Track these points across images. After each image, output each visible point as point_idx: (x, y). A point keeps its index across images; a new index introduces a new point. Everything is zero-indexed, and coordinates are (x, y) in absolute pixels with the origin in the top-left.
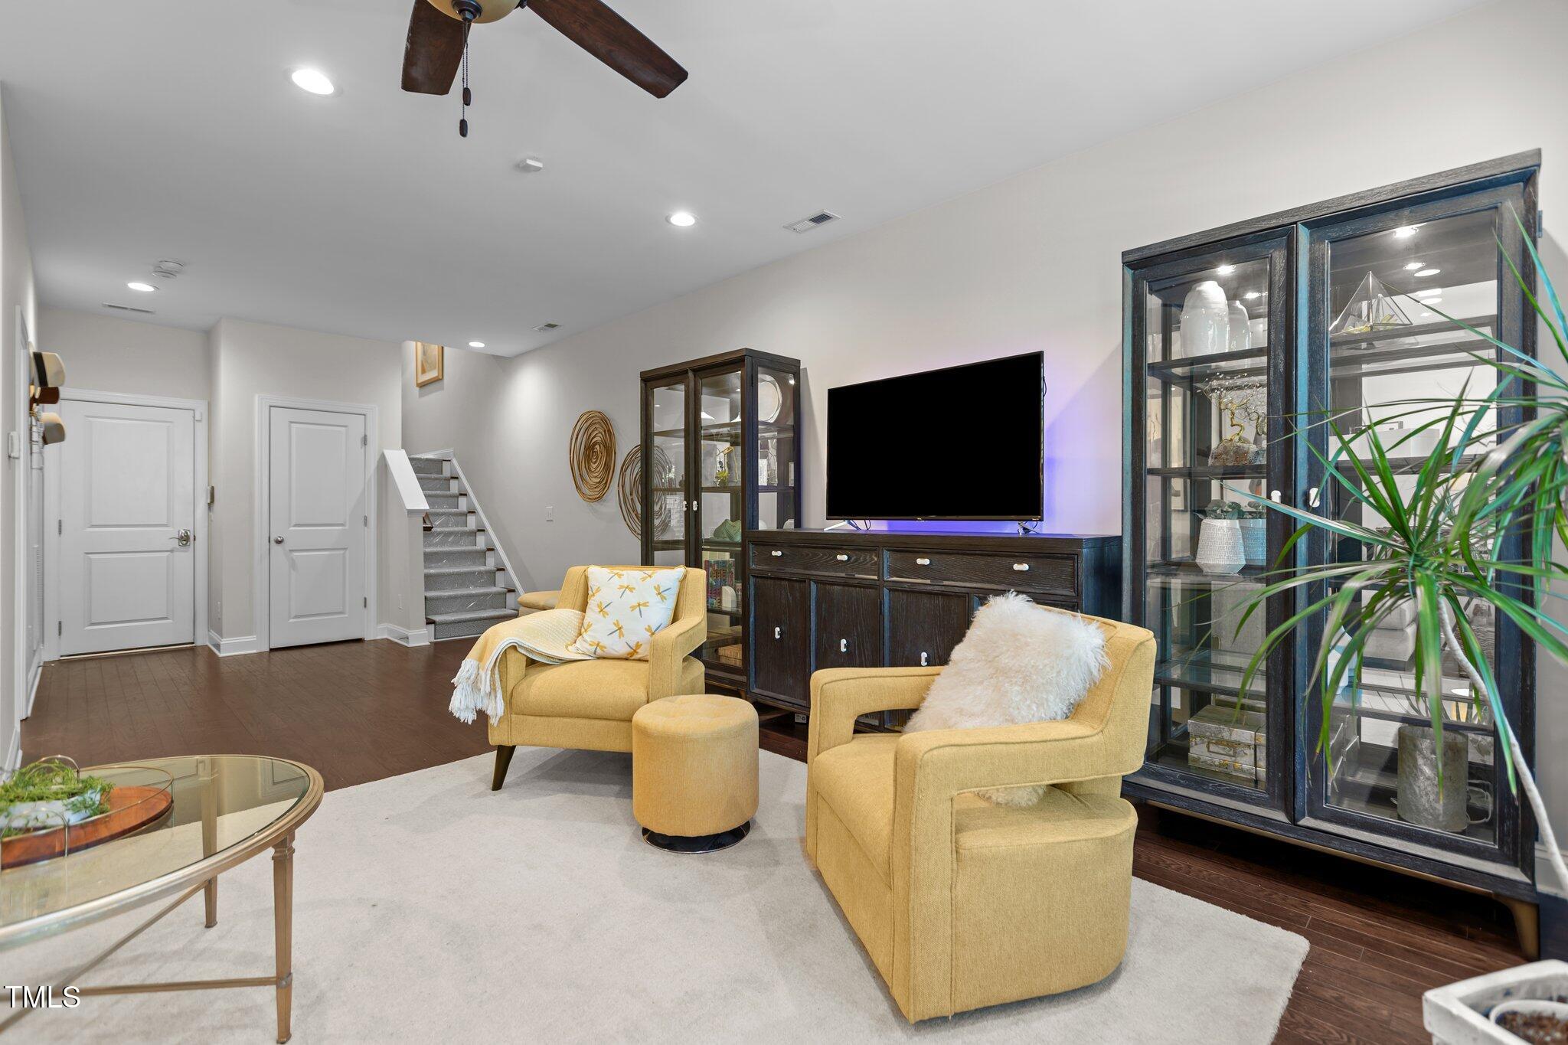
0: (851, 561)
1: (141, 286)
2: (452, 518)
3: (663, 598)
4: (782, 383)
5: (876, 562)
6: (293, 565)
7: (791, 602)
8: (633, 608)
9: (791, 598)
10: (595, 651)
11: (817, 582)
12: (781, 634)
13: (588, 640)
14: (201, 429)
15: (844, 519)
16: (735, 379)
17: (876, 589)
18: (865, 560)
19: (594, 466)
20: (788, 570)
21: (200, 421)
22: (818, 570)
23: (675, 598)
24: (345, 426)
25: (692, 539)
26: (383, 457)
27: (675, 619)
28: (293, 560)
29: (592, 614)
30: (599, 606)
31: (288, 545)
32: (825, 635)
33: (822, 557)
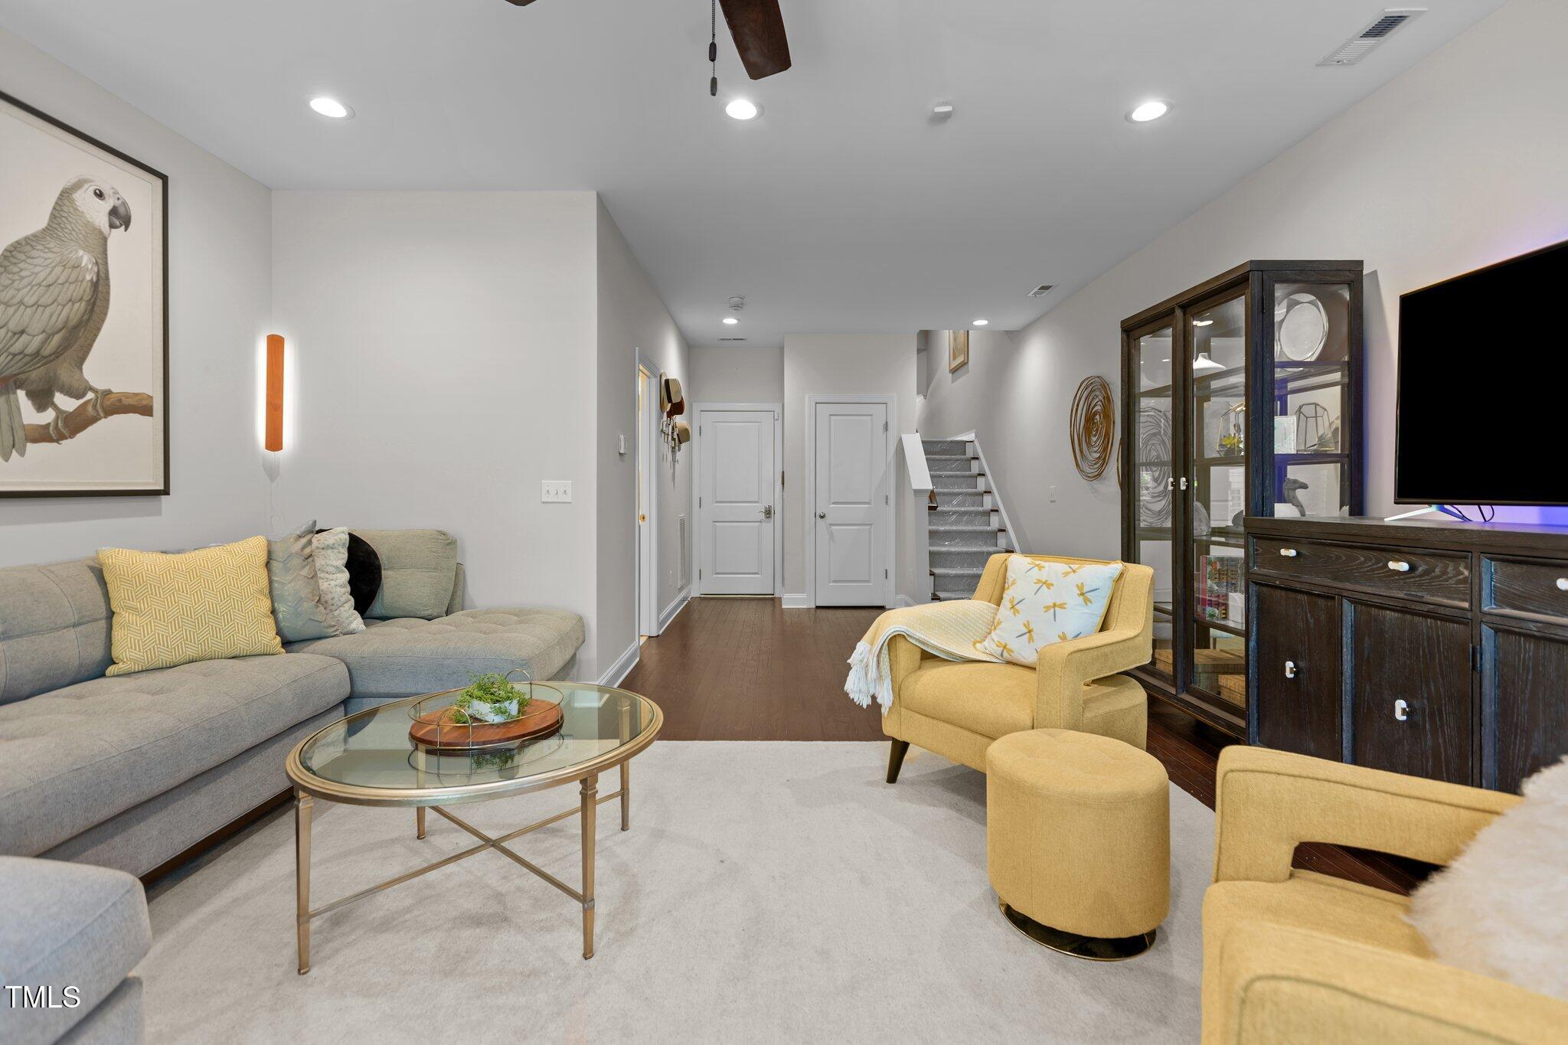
0: (1417, 573)
1: (730, 321)
2: (968, 498)
3: (1087, 601)
4: (1329, 303)
5: (1466, 578)
6: (831, 536)
7: (1312, 626)
8: (1047, 608)
9: (1312, 621)
10: (1002, 655)
11: (1355, 602)
12: (1297, 673)
13: (996, 639)
14: (778, 424)
15: (1430, 504)
16: (1237, 309)
17: (1466, 624)
18: (1444, 572)
19: (1094, 439)
20: (1306, 578)
21: (777, 420)
22: (1357, 582)
23: (1105, 603)
24: (871, 415)
25: (1181, 526)
26: (900, 441)
27: (1103, 628)
28: (832, 532)
29: (1004, 610)
30: (1011, 601)
31: (829, 520)
32: (1368, 687)
33: (1362, 563)
